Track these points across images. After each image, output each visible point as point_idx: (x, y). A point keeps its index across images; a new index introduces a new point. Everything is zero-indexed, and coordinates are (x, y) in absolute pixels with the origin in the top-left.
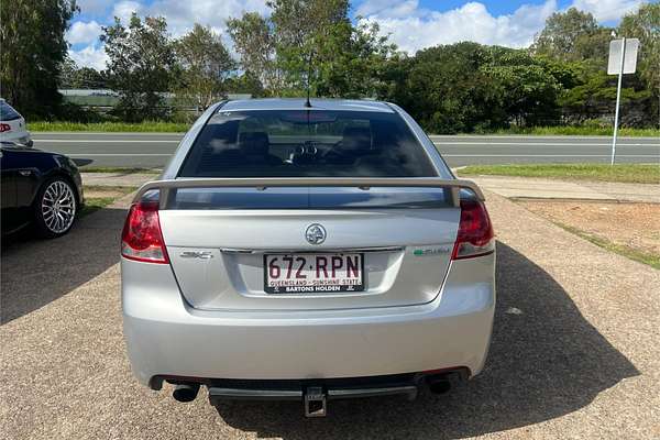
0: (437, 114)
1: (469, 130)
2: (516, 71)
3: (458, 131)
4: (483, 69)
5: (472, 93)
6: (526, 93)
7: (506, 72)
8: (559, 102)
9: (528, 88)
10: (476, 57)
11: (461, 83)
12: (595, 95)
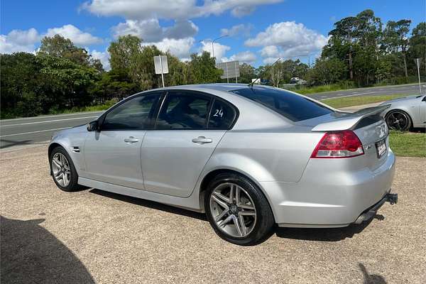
0: (20, 103)
1: (46, 112)
2: (67, 72)
3: (38, 113)
4: (44, 71)
5: (43, 87)
6: (76, 86)
7: (62, 73)
8: (90, 91)
9: (77, 83)
10: (35, 63)
11: (33, 81)
12: (109, 86)
